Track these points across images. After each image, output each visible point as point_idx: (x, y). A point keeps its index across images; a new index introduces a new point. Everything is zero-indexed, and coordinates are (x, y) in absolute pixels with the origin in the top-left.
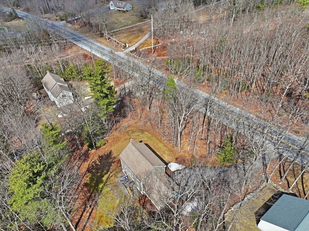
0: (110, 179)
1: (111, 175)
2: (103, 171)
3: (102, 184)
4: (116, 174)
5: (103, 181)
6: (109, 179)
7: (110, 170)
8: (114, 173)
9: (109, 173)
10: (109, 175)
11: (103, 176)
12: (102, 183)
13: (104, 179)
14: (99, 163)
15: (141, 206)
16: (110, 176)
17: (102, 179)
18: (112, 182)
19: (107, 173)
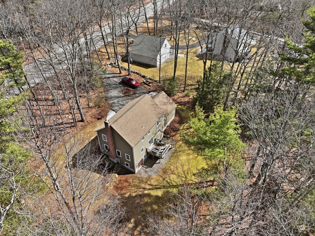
0: (156, 185)
1: (148, 187)
2: (146, 204)
3: (170, 190)
4: (144, 180)
5: (164, 192)
6: (157, 187)
7: (140, 193)
8: (143, 185)
9: (146, 192)
10: (150, 189)
11: (157, 197)
12: (168, 192)
13: (159, 193)
14: (132, 221)
15: (178, 132)
16: (151, 187)
17: (162, 195)
18: (161, 179)
19: (149, 195)
